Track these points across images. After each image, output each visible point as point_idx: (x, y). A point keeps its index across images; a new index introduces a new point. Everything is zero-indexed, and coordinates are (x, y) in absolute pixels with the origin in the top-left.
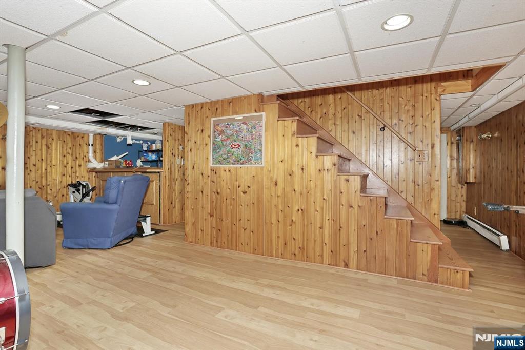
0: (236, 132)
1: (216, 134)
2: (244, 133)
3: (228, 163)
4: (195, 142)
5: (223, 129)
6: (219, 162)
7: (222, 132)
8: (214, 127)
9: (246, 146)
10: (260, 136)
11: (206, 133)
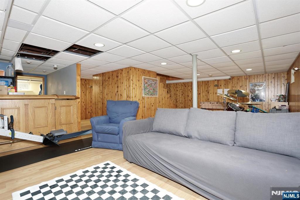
0: (151, 84)
1: (145, 83)
2: (153, 85)
3: (149, 95)
4: (136, 85)
5: (147, 81)
6: (145, 95)
7: (146, 83)
8: (144, 80)
9: (154, 89)
10: (157, 86)
11: (140, 82)
